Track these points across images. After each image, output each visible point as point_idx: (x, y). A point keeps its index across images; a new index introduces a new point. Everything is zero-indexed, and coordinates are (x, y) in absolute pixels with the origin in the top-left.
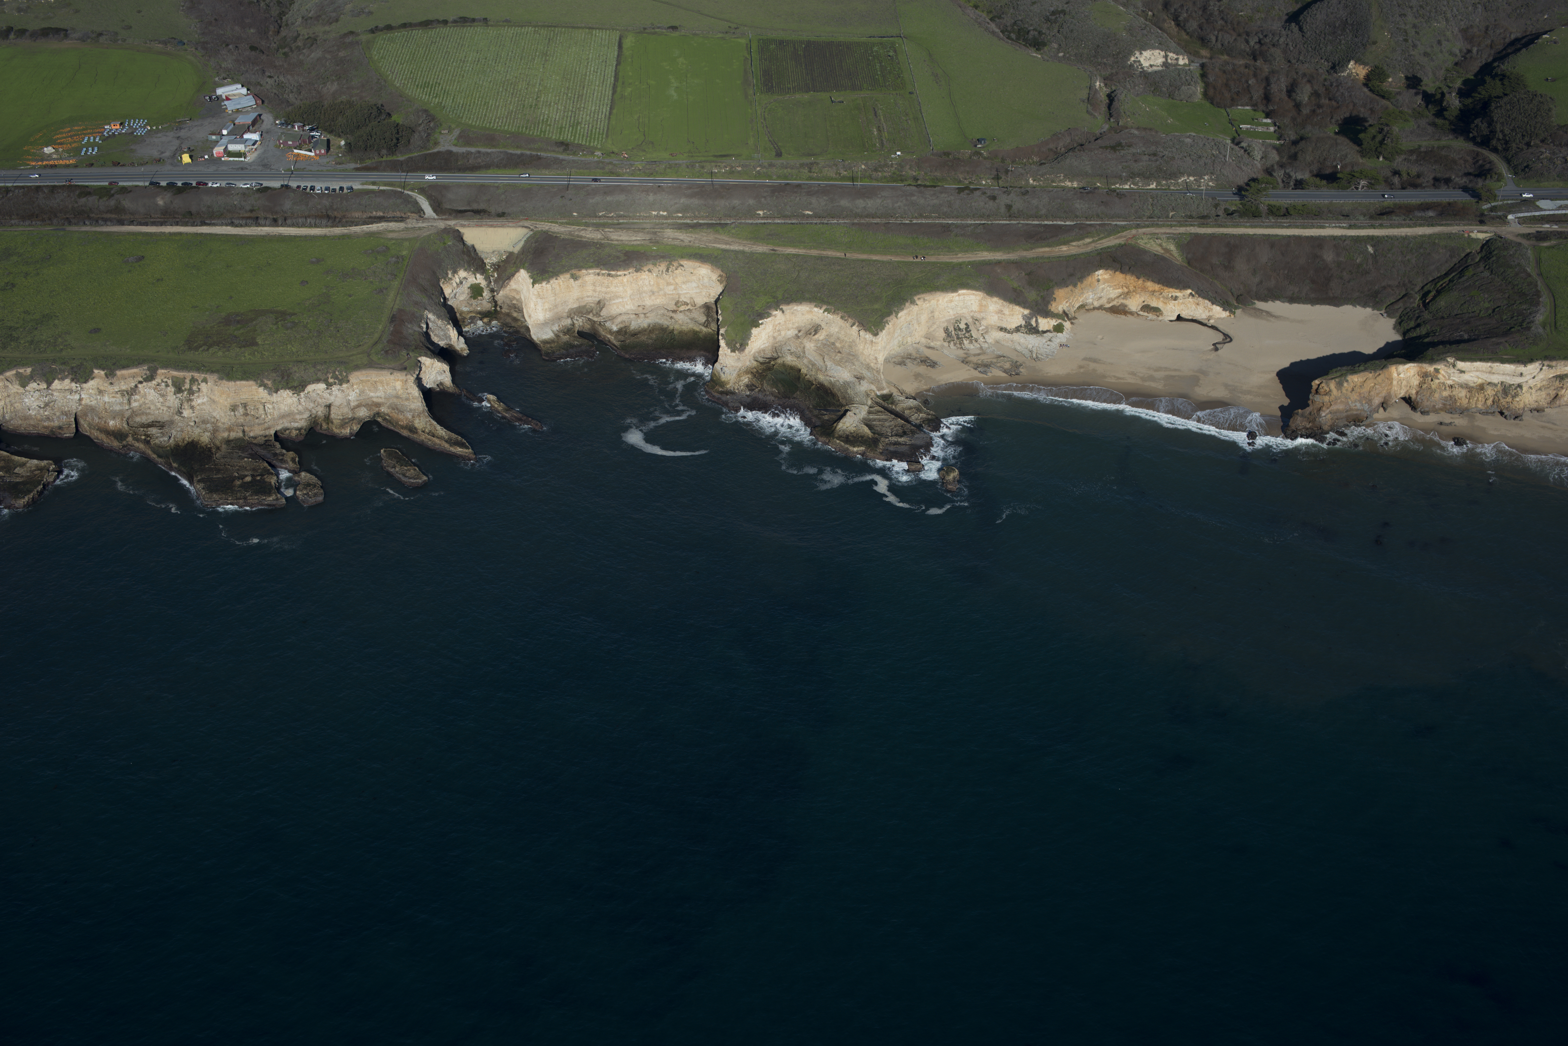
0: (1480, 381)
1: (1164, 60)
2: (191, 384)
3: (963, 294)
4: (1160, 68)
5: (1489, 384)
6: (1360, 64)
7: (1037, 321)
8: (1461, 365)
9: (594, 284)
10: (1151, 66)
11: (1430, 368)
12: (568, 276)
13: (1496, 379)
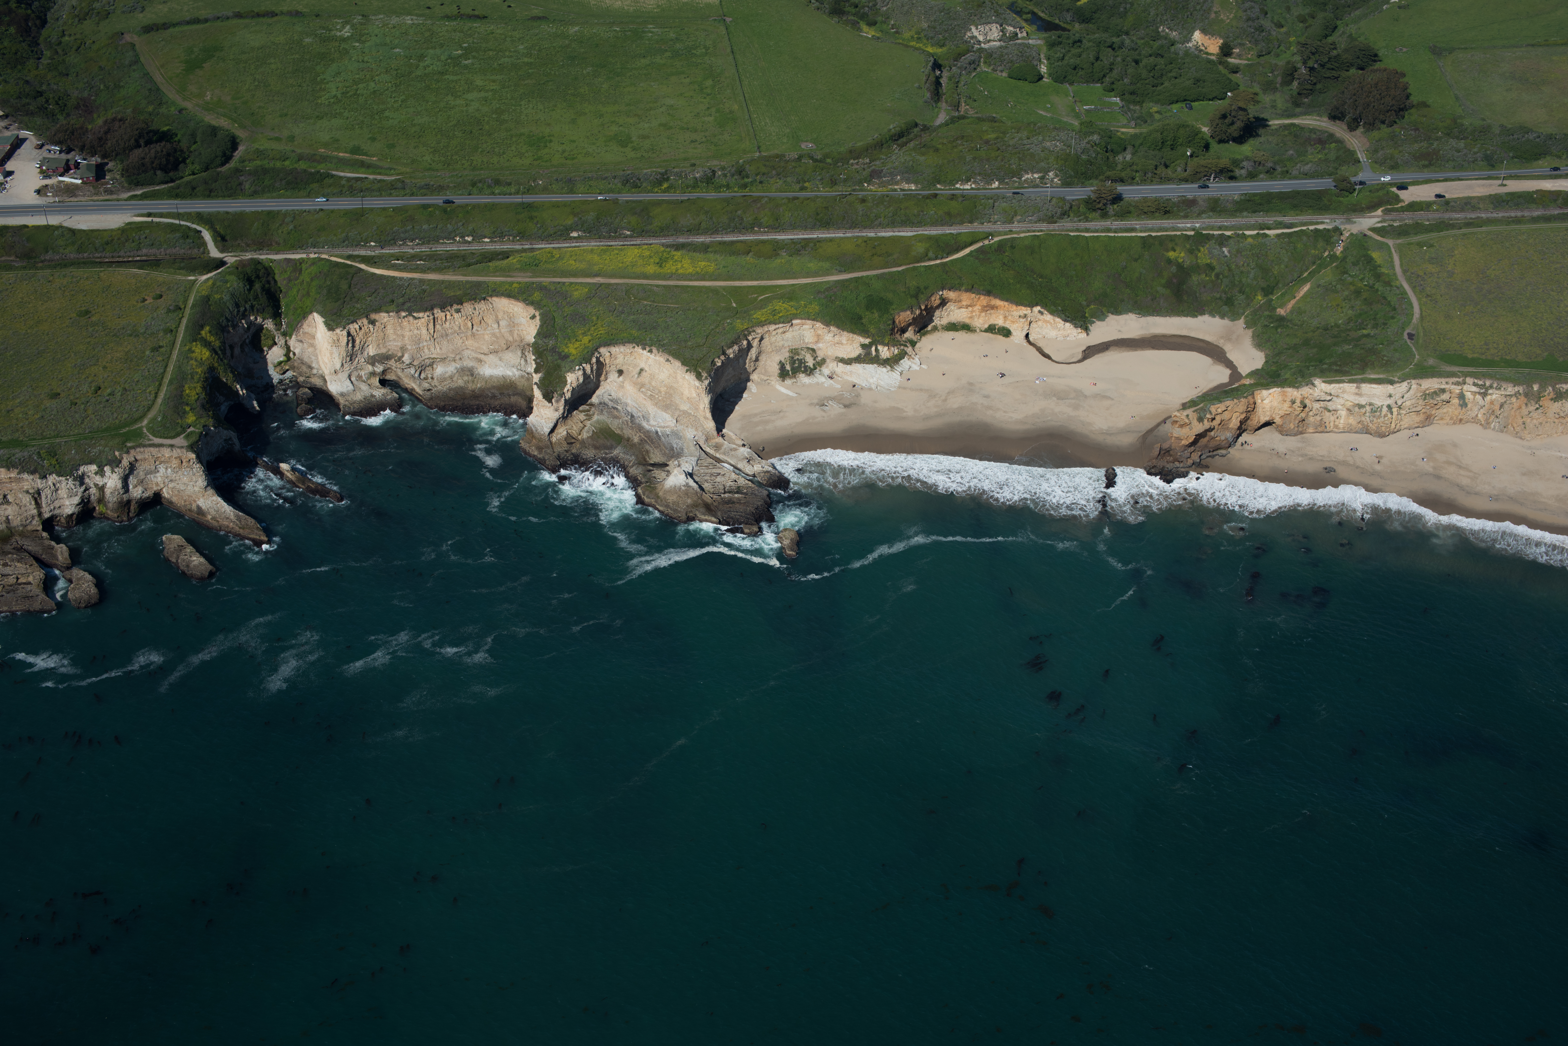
0: (1348, 403)
3: (798, 325)
4: (997, 44)
5: (1359, 406)
7: (877, 350)
8: (1328, 386)
9: (394, 329)
11: (1296, 393)
12: (364, 320)
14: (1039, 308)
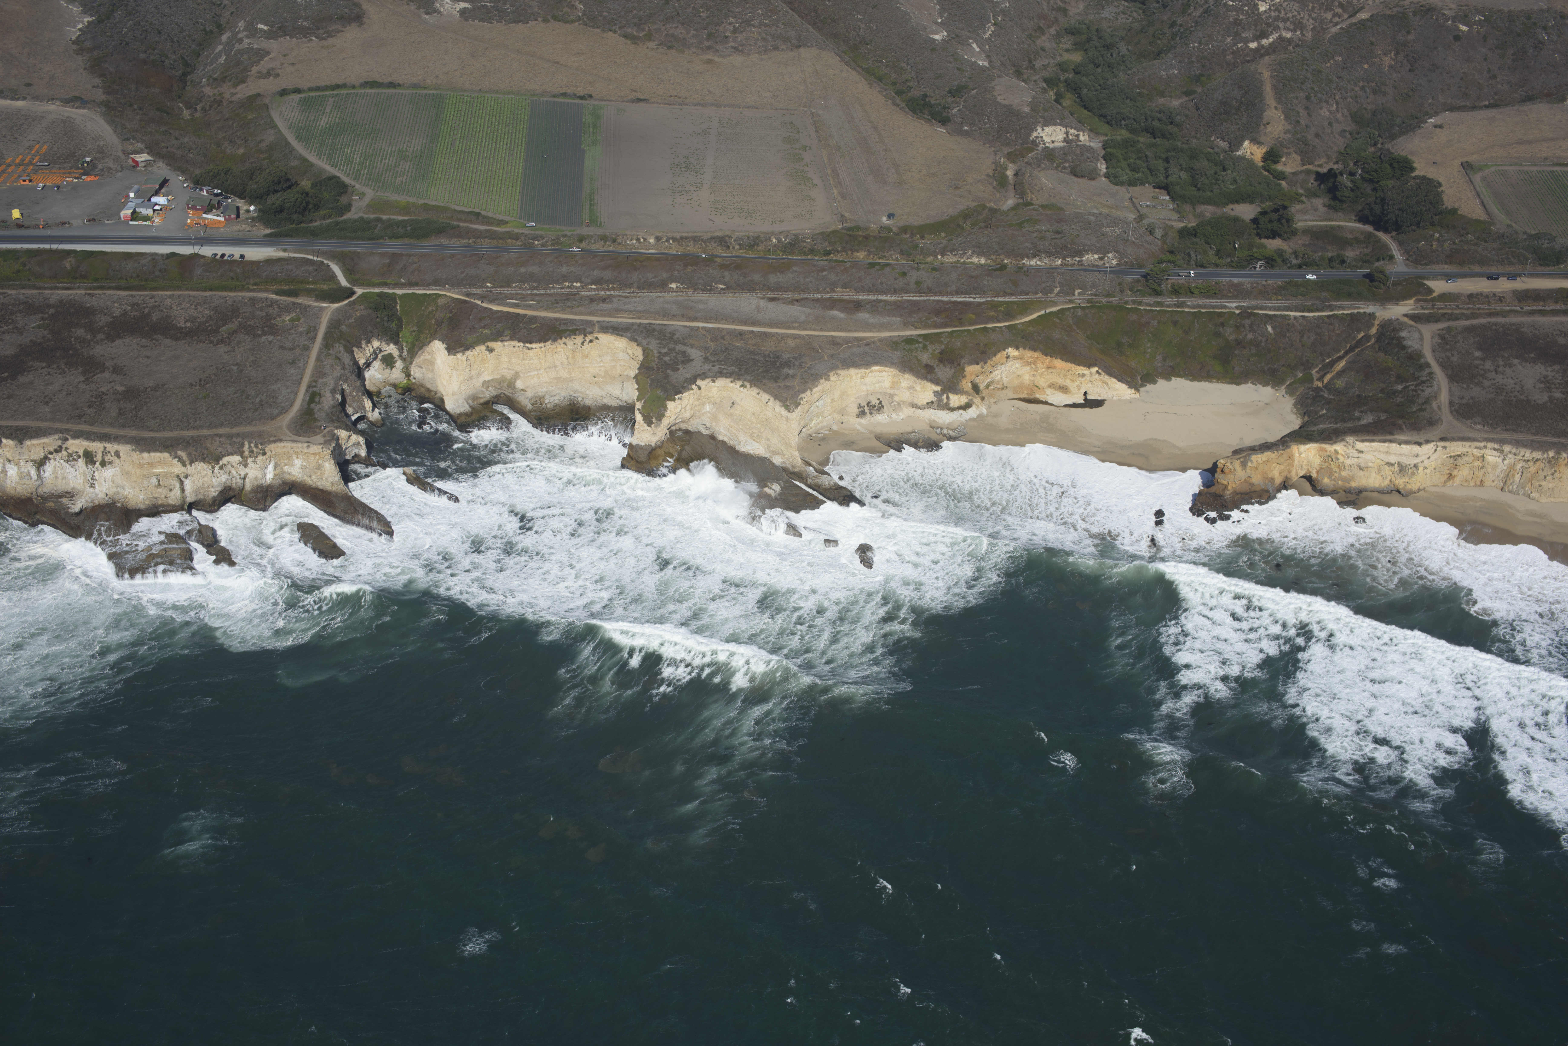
0: (1378, 461)
1: (1065, 136)
2: (103, 455)
3: (876, 371)
4: (1062, 144)
5: (1388, 464)
6: (1256, 144)
7: (948, 398)
8: (1360, 445)
9: (509, 356)
10: (1052, 142)
11: (1330, 448)
13: (1393, 459)
14: (1096, 369)
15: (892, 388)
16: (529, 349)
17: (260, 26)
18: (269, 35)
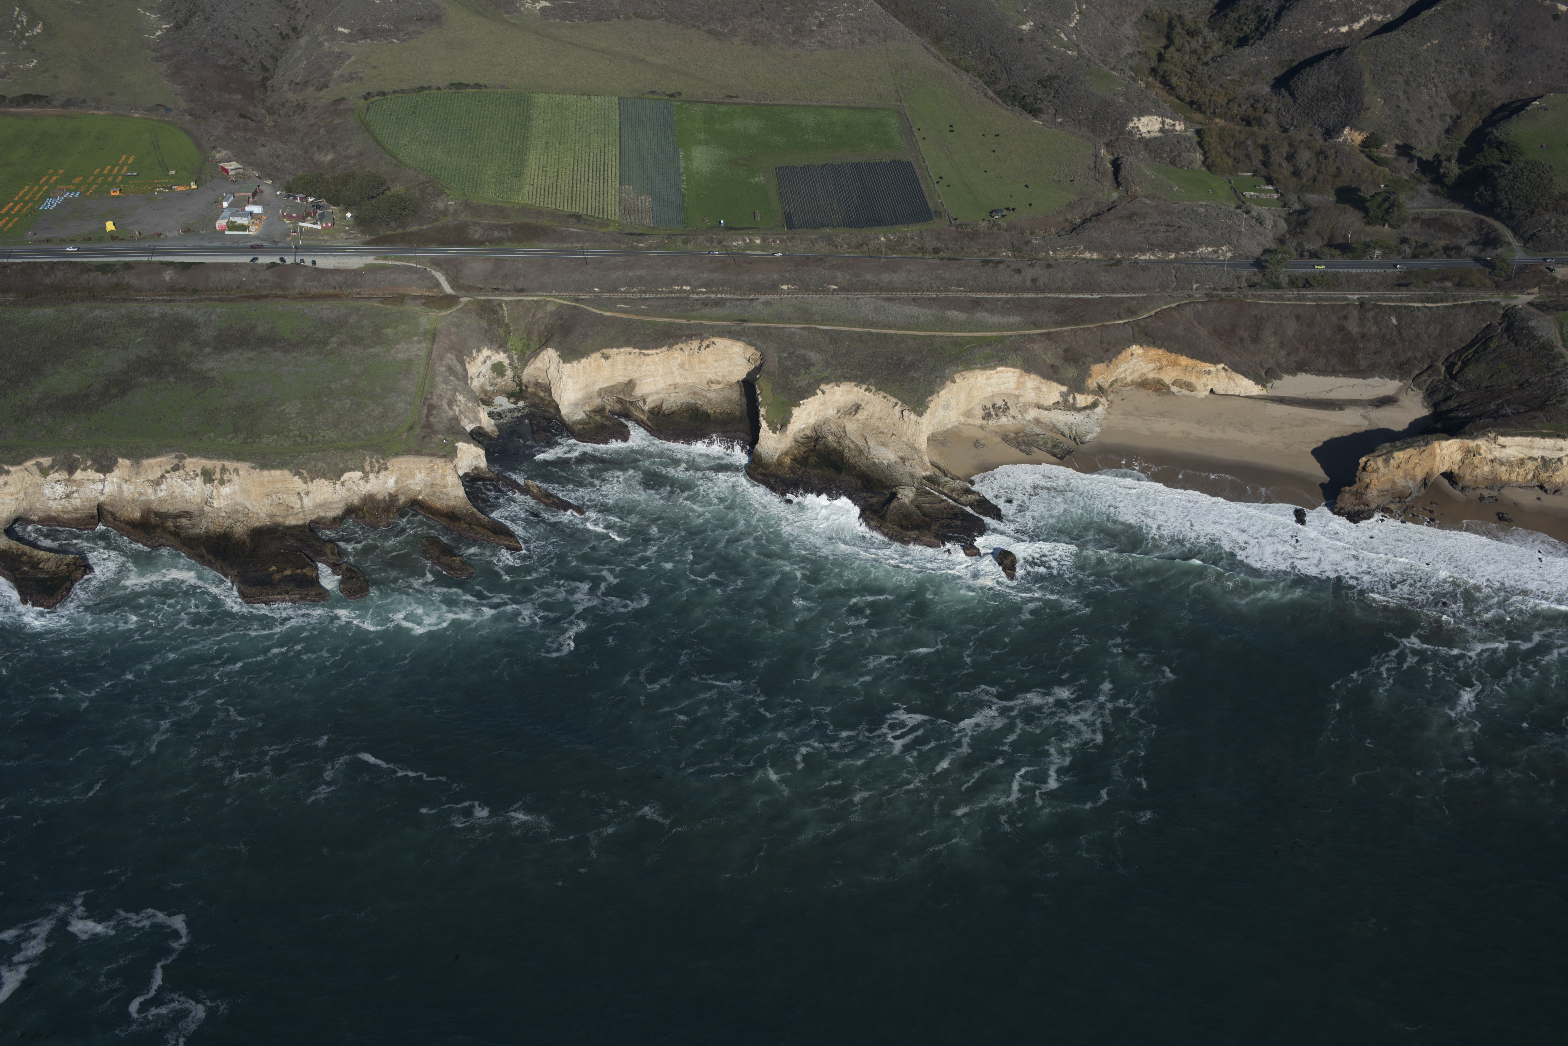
0: (1521, 456)
1: (1161, 126)
2: (221, 473)
3: (1001, 372)
4: (1158, 134)
5: (1531, 458)
6: (1356, 131)
7: (1074, 398)
8: (1502, 440)
9: (625, 363)
10: (1149, 132)
11: (1471, 444)
12: (598, 355)
13: (1536, 453)
14: (1222, 365)
15: (1017, 388)
16: (645, 355)
17: (340, 29)
18: (350, 38)
